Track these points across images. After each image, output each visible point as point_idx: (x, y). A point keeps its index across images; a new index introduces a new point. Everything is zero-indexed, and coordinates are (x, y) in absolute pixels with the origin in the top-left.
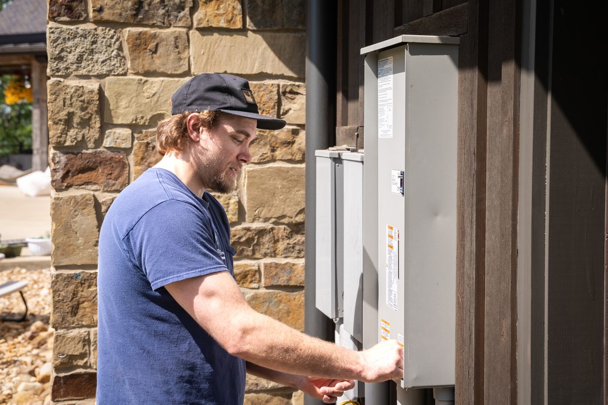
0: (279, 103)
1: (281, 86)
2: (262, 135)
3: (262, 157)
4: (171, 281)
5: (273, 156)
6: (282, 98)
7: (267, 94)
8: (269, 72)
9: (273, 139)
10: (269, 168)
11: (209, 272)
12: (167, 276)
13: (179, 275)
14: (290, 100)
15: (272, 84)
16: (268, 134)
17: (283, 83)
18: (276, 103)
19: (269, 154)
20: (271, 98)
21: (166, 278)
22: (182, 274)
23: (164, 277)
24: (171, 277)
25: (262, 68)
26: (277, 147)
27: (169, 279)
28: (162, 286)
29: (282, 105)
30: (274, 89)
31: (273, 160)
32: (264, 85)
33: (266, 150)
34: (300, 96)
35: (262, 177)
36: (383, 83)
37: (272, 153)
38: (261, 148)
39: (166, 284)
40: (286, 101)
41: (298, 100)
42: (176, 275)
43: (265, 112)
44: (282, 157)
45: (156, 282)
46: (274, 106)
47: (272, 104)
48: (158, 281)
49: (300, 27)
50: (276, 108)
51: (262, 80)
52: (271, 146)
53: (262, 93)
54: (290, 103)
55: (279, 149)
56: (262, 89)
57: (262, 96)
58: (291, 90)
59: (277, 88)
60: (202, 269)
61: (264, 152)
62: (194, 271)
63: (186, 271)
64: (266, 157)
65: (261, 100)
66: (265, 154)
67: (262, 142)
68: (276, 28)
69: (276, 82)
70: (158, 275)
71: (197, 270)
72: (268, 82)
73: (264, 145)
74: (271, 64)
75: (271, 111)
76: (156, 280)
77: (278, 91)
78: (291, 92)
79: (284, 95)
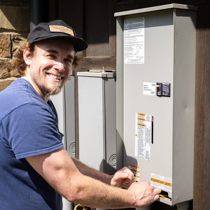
0: (11, 45)
1: (12, 36)
2: (3, 63)
3: (3, 75)
4: (30, 155)
5: (9, 74)
6: (13, 42)
7: (5, 40)
8: (6, 27)
9: (9, 65)
10: (7, 81)
11: (54, 149)
12: (28, 151)
13: (36, 151)
14: (17, 43)
15: (7, 35)
16: (6, 62)
17: (13, 34)
18: (10, 45)
19: (7, 73)
20: (7, 42)
21: (27, 153)
22: (38, 151)
23: (26, 152)
24: (30, 152)
25: (2, 25)
26: (11, 69)
27: (30, 153)
28: (24, 157)
29: (13, 46)
30: (8, 37)
31: (9, 76)
32: (3, 35)
33: (5, 71)
34: (21, 41)
35: (4, 86)
36: (131, 33)
37: (9, 73)
38: (3, 70)
39: (26, 157)
40: (15, 44)
41: (21, 43)
42: (34, 152)
43: (4, 50)
44: (14, 75)
45: (20, 154)
46: (9, 46)
47: (8, 46)
48: (22, 154)
49: (21, 4)
50: (10, 47)
51: (2, 32)
52: (8, 69)
53: (3, 39)
54: (17, 45)
55: (12, 70)
56: (2, 37)
57: (2, 41)
58: (17, 38)
59: (10, 37)
60: (50, 148)
61: (5, 72)
62: (45, 149)
63: (40, 149)
64: (6, 75)
65: (2, 43)
66: (5, 73)
67: (3, 67)
68: (8, 3)
69: (9, 33)
70: (22, 150)
71: (47, 149)
72: (5, 33)
73: (4, 68)
74: (6, 23)
75: (7, 50)
76: (20, 153)
77: (11, 38)
78: (18, 39)
79: (14, 41)
